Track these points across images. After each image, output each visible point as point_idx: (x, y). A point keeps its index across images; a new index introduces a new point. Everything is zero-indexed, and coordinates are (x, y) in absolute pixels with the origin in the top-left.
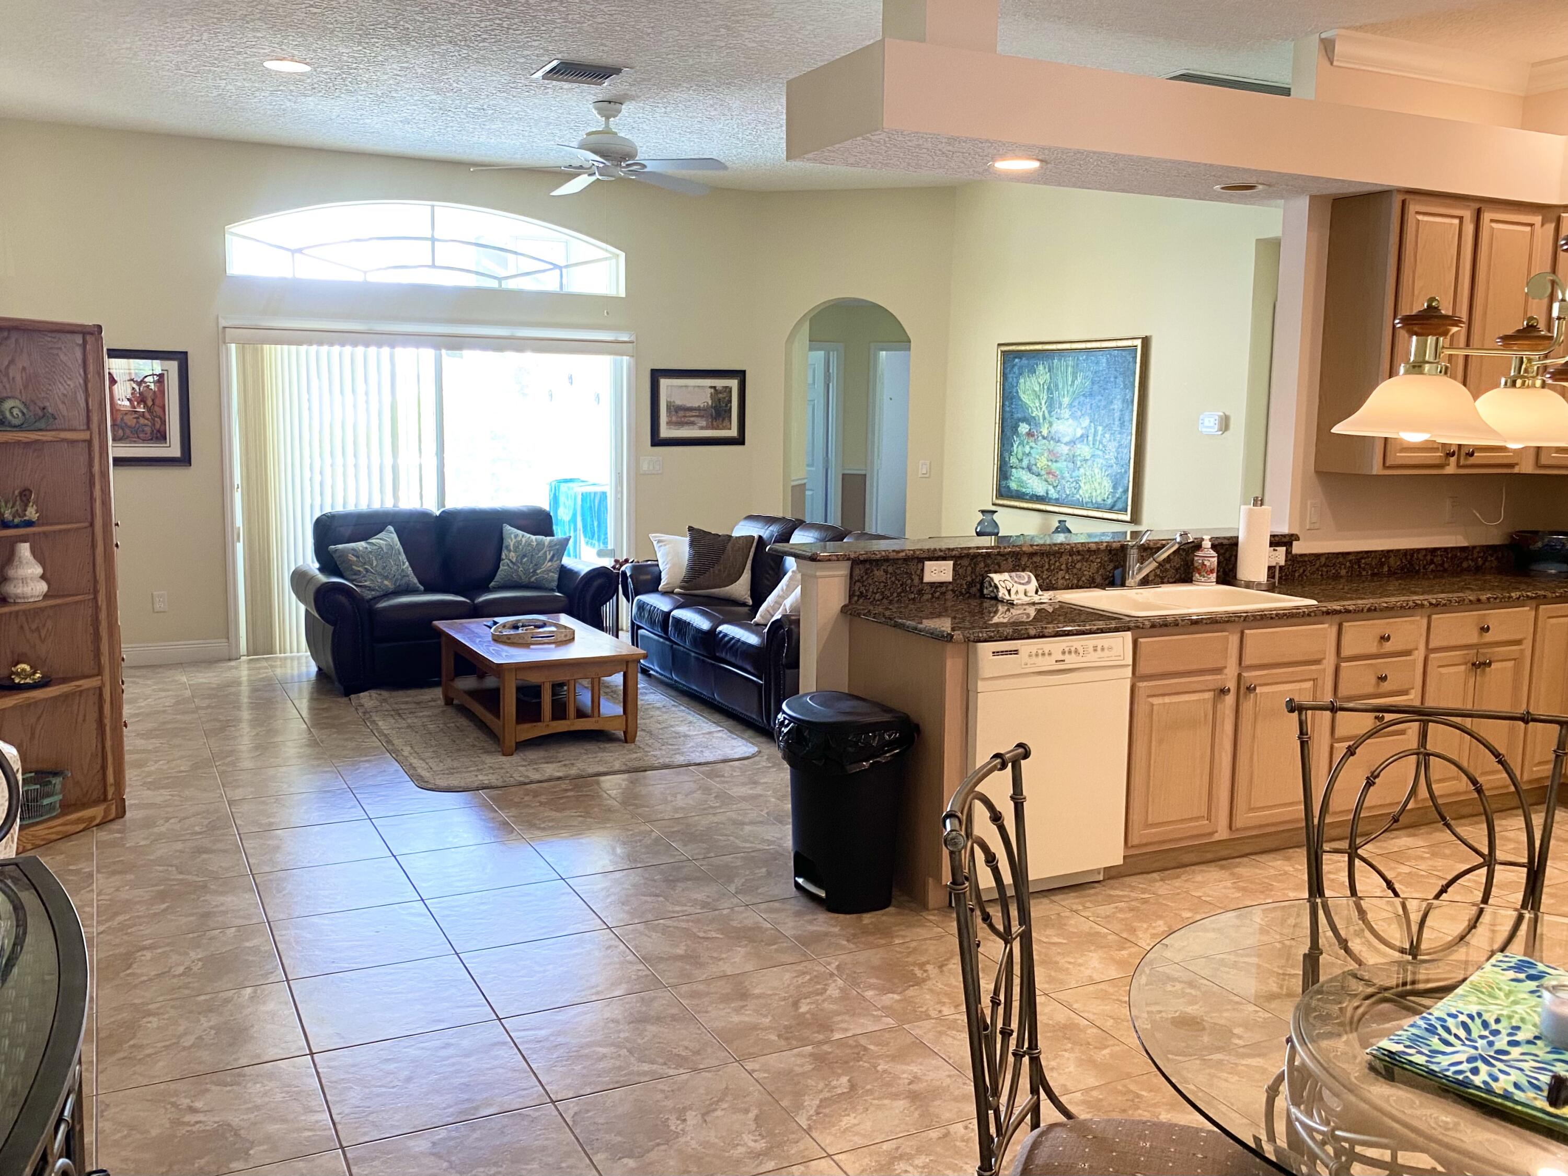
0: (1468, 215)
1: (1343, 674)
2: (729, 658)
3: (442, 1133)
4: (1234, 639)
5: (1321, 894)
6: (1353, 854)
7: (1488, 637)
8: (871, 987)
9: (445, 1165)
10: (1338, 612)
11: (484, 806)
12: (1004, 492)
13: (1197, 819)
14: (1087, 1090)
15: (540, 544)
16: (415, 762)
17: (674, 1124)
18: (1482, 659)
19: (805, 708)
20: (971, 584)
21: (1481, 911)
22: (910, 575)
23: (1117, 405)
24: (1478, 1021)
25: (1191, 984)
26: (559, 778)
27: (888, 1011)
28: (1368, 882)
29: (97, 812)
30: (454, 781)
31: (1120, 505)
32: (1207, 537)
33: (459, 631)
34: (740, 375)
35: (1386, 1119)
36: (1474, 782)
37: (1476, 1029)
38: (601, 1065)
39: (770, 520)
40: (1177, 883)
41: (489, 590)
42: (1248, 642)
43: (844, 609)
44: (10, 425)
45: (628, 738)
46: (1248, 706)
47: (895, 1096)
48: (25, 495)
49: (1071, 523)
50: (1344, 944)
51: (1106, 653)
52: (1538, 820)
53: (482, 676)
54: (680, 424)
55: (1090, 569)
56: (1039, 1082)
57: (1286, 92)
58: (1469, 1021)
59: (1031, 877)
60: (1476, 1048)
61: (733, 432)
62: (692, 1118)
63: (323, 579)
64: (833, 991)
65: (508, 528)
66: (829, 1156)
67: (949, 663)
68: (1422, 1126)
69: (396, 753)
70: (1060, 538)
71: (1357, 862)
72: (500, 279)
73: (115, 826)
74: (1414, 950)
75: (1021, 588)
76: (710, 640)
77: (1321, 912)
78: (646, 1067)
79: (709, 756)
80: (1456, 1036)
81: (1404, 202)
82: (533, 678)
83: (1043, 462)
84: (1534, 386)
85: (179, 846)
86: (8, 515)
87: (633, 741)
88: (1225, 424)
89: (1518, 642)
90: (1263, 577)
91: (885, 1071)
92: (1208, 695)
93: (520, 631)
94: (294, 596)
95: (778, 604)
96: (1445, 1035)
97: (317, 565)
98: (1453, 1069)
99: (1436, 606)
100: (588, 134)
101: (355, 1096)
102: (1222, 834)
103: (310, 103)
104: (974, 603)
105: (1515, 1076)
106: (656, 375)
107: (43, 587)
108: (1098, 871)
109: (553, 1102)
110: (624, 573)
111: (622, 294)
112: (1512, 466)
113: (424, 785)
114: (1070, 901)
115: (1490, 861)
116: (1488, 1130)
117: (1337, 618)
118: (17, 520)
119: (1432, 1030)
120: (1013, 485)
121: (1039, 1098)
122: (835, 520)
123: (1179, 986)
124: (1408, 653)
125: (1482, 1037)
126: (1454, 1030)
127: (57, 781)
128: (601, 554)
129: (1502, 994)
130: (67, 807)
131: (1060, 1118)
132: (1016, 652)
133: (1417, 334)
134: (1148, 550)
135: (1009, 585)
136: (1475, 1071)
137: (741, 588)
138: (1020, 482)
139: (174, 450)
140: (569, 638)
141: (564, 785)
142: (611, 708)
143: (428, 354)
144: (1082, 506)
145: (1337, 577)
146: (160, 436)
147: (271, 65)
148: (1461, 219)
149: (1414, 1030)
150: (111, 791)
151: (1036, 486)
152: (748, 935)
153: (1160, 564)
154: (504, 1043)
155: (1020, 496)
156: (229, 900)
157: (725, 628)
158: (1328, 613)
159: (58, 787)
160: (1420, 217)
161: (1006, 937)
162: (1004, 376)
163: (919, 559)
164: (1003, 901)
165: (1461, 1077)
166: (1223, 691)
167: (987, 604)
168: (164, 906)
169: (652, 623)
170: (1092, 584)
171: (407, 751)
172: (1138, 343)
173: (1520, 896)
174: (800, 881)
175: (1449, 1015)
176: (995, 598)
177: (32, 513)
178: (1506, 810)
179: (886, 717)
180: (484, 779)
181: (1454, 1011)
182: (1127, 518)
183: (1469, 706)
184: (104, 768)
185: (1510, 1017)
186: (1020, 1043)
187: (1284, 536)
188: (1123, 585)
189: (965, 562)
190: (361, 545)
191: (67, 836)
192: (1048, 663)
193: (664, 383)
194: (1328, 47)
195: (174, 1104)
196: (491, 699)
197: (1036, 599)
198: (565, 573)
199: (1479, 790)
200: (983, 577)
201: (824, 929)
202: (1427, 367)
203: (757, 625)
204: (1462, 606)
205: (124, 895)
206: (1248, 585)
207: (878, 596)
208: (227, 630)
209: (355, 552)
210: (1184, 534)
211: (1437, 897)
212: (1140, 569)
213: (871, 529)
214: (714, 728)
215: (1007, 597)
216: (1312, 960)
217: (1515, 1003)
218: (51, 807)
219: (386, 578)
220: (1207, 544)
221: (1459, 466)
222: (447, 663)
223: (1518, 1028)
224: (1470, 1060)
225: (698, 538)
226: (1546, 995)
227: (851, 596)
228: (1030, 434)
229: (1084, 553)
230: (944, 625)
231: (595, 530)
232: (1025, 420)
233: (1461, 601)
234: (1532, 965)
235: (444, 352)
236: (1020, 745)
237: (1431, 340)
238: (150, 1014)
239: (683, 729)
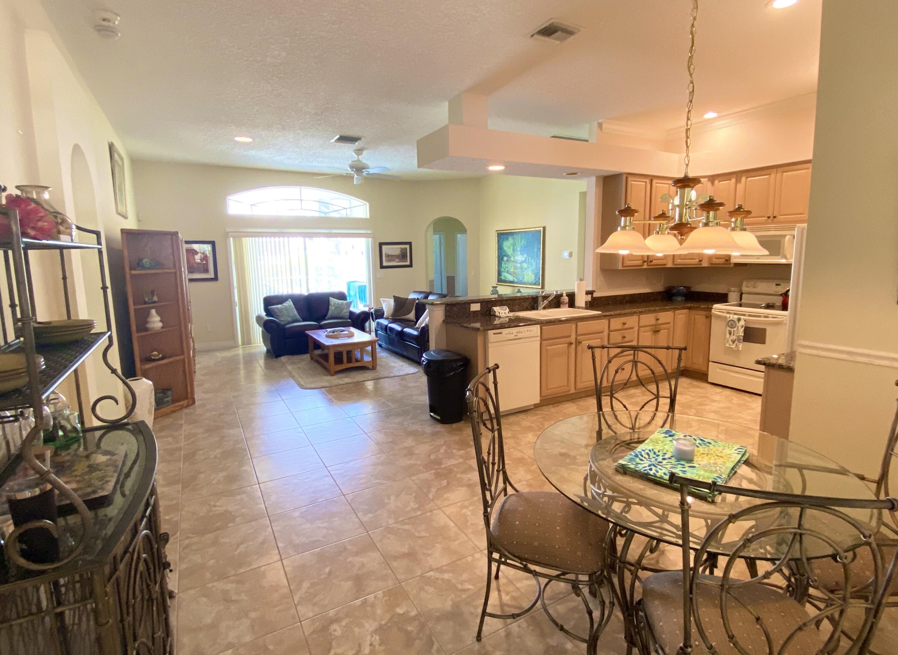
0: (648, 181)
1: (611, 336)
2: (408, 339)
3: (304, 509)
4: (574, 326)
5: (602, 410)
6: (612, 396)
7: (659, 322)
8: (455, 449)
9: (305, 520)
10: (608, 316)
11: (323, 393)
12: (500, 280)
13: (564, 386)
14: (527, 481)
15: (342, 304)
16: (300, 380)
17: (386, 501)
18: (657, 329)
19: (432, 355)
20: (486, 311)
21: (655, 414)
22: (466, 309)
23: (535, 250)
24: (652, 452)
25: (563, 442)
26: (350, 383)
27: (461, 456)
28: (617, 405)
29: (185, 402)
30: (313, 386)
31: (537, 283)
32: (564, 292)
33: (314, 334)
34: (410, 244)
35: (620, 487)
36: (651, 370)
37: (652, 454)
38: (362, 481)
39: (421, 292)
40: (558, 408)
41: (325, 320)
42: (579, 327)
43: (444, 321)
44: (146, 268)
45: (374, 368)
46: (579, 348)
47: (462, 486)
48: (153, 293)
49: (522, 290)
50: (609, 426)
51: (531, 332)
52: (673, 383)
53: (323, 350)
54: (389, 261)
55: (526, 304)
56: (506, 479)
57: (587, 141)
58: (649, 452)
59: (501, 410)
60: (651, 461)
61: (408, 263)
62: (393, 498)
63: (266, 318)
64: (442, 451)
65: (331, 299)
66: (440, 508)
67: (479, 338)
68: (632, 489)
69: (293, 377)
70: (519, 295)
71: (613, 399)
72: (325, 213)
73: (192, 407)
74: (633, 428)
75: (503, 312)
76: (401, 334)
77: (602, 418)
78: (377, 481)
79: (401, 373)
80: (645, 458)
81: (627, 178)
82: (340, 349)
83: (512, 270)
84: (665, 234)
85: (214, 413)
86: (147, 300)
87: (376, 369)
88: (571, 255)
89: (668, 323)
90: (583, 305)
91: (459, 478)
92: (566, 345)
93: (335, 333)
94: (258, 325)
95: (424, 320)
96: (641, 457)
97: (265, 314)
98: (643, 469)
99: (641, 313)
100: (352, 161)
101: (273, 498)
102: (573, 391)
103: (253, 153)
104: (488, 317)
105: (664, 470)
106: (381, 245)
107: (160, 325)
108: (531, 405)
109: (344, 495)
110: (372, 313)
111: (368, 217)
112: (665, 265)
113: (302, 387)
114: (522, 416)
115: (657, 397)
116: (654, 489)
117: (608, 317)
118: (150, 301)
119: (636, 456)
120: (503, 278)
121: (506, 486)
122: (445, 292)
123: (558, 443)
124: (632, 328)
125: (654, 457)
126: (644, 455)
127: (169, 393)
128: (365, 306)
129: (660, 442)
130: (174, 401)
131: (514, 492)
132: (501, 333)
133: (624, 216)
134: (545, 297)
135: (499, 311)
136: (651, 469)
137: (412, 316)
138: (505, 277)
139: (211, 275)
140: (351, 335)
141: (352, 385)
142: (367, 359)
143: (300, 239)
144: (525, 284)
145: (609, 304)
146: (206, 271)
147: (237, 139)
148: (646, 182)
149: (631, 456)
150: (189, 396)
151: (510, 278)
152: (413, 433)
153: (549, 302)
154: (328, 476)
155: (505, 281)
156: (232, 432)
157: (407, 330)
158: (605, 316)
159: (170, 395)
160: (632, 182)
161: (492, 430)
162: (498, 241)
163: (469, 303)
164: (491, 419)
165: (646, 472)
166: (571, 344)
167: (492, 317)
168: (208, 435)
169: (382, 329)
170: (527, 309)
171: (297, 376)
172: (542, 229)
173: (668, 408)
174: (432, 414)
175: (643, 450)
176: (495, 315)
177: (155, 298)
178: (663, 380)
179: (458, 357)
180: (323, 384)
181: (644, 449)
182: (540, 287)
183: (653, 344)
184: (186, 387)
185: (663, 450)
186: (499, 467)
187: (590, 291)
188: (537, 309)
189: (484, 304)
190: (279, 306)
191: (174, 412)
192: (512, 337)
193: (384, 247)
194: (600, 125)
195: (209, 505)
196: (325, 357)
197: (508, 315)
198: (351, 313)
199: (653, 373)
200: (491, 308)
201: (440, 430)
202: (627, 228)
203: (417, 328)
204: (650, 312)
205: (194, 431)
206: (579, 308)
207: (455, 316)
208: (234, 337)
209: (277, 308)
210: (557, 292)
211: (640, 410)
212: (543, 304)
213: (457, 294)
214: (404, 364)
215: (499, 315)
216: (599, 433)
217: (665, 445)
218: (168, 402)
219: (289, 317)
220: (565, 295)
221: (648, 265)
222: (311, 345)
223: (665, 454)
224: (649, 466)
225: (397, 299)
226: (675, 442)
227: (446, 316)
228: (507, 261)
229: (524, 299)
230: (478, 325)
231: (362, 298)
232: (505, 256)
233: (649, 310)
234: (671, 432)
235: (307, 239)
236: (496, 365)
237: (628, 218)
238: (201, 473)
239: (393, 364)
